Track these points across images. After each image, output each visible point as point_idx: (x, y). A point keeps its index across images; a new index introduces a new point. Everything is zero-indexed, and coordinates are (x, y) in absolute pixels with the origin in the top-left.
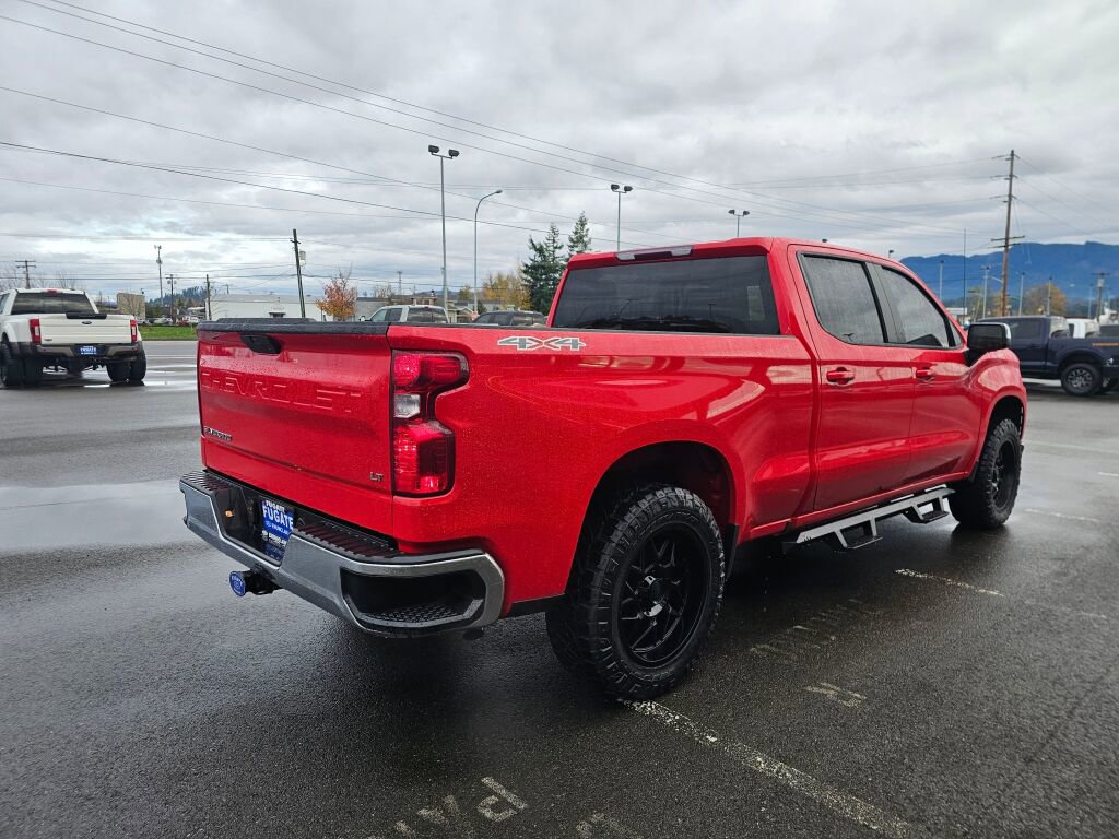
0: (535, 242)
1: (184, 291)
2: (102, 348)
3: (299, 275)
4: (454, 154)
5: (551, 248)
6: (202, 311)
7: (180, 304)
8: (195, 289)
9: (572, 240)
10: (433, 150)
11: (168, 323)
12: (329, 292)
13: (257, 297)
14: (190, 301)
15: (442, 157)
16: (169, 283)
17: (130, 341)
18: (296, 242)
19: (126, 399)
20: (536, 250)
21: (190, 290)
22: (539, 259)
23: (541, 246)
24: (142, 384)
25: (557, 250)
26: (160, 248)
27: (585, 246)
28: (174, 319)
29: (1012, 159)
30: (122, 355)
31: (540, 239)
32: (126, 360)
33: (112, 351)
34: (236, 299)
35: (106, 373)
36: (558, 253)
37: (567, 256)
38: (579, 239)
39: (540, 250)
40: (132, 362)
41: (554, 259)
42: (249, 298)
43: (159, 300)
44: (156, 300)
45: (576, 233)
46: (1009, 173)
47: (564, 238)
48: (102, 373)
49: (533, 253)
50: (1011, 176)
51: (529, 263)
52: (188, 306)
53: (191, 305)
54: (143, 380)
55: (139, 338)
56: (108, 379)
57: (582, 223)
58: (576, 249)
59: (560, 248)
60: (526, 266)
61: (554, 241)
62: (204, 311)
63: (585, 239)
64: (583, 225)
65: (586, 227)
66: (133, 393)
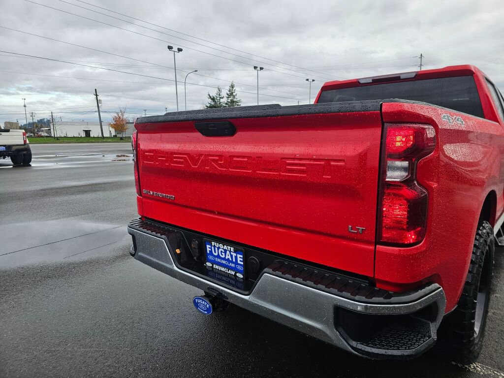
0: (211, 95)
1: (38, 121)
2: (9, 147)
3: (99, 111)
4: (180, 50)
5: (218, 98)
6: (49, 130)
7: (37, 127)
8: (44, 119)
9: (228, 94)
10: (170, 48)
11: (31, 136)
12: (115, 119)
13: (77, 122)
14: (42, 126)
15: (174, 51)
16: (31, 116)
17: (23, 143)
18: (97, 95)
19: (21, 173)
20: (211, 99)
21: (41, 120)
22: (213, 103)
23: (214, 97)
24: (30, 166)
25: (221, 99)
26: (25, 99)
27: (234, 97)
28: (34, 134)
29: (421, 58)
30: (19, 151)
31: (214, 93)
32: (21, 153)
33: (14, 148)
34: (66, 123)
35: (10, 160)
36: (222, 100)
37: (226, 102)
38: (231, 94)
39: (213, 99)
40: (24, 154)
41: (220, 104)
42: (72, 123)
43: (26, 125)
44: (24, 125)
45: (230, 91)
46: (420, 64)
47: (224, 93)
48: (8, 160)
49: (210, 100)
50: (421, 65)
51: (208, 105)
52: (41, 128)
53: (42, 127)
54: (30, 163)
55: (28, 142)
56: (12, 163)
57: (232, 86)
58: (230, 99)
59: (222, 98)
60: (207, 106)
61: (220, 95)
62: (50, 130)
63: (234, 94)
64: (233, 87)
65: (234, 88)
66: (25, 170)
